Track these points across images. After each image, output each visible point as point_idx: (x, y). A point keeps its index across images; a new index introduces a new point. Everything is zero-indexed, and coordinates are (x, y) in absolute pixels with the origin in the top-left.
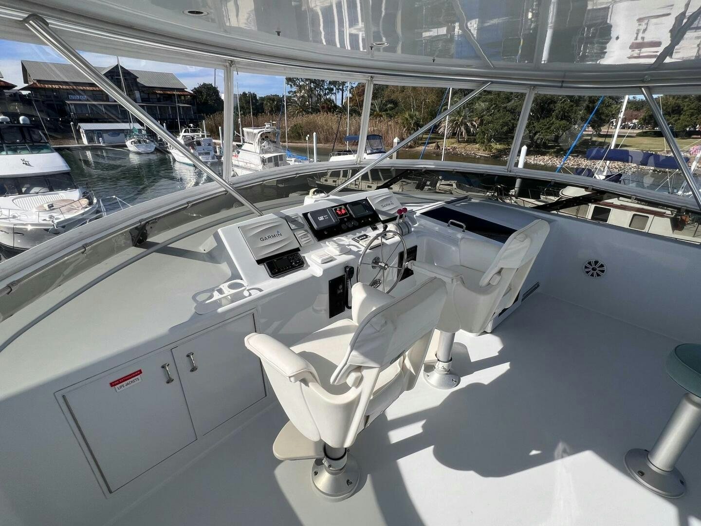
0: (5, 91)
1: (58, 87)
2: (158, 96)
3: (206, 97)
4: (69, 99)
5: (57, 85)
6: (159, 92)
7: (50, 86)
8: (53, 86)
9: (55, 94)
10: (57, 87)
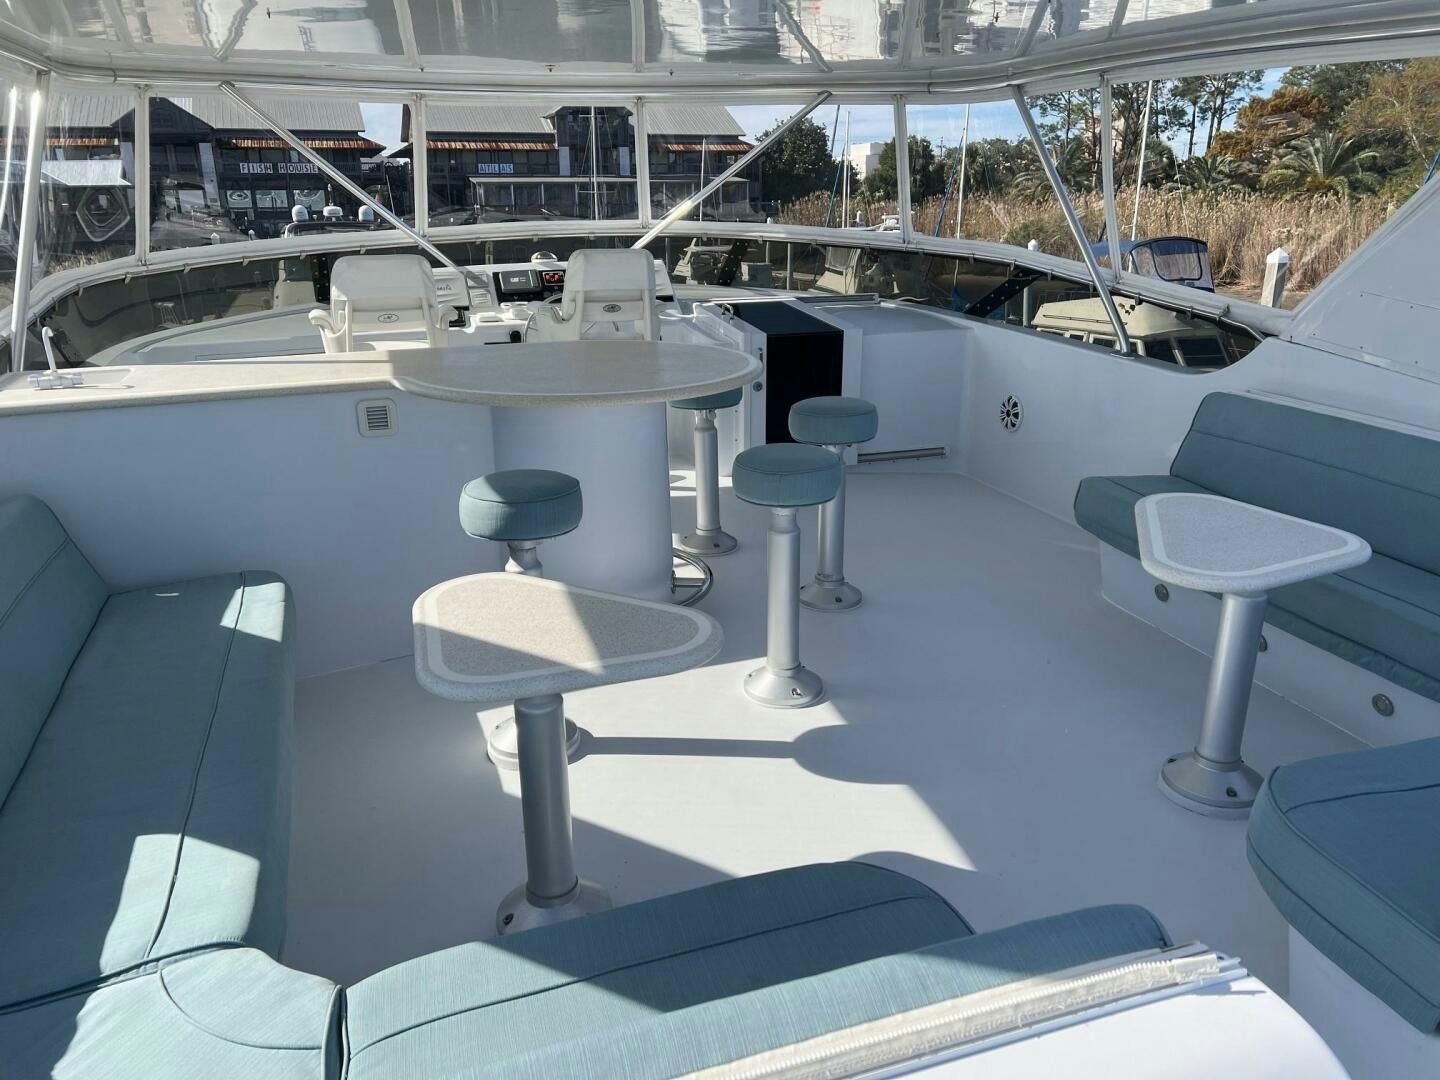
0: (363, 160)
1: (461, 147)
2: (672, 157)
3: (791, 156)
4: (477, 174)
5: (460, 141)
6: (675, 147)
7: (446, 145)
8: (453, 144)
9: (453, 162)
10: (459, 145)
